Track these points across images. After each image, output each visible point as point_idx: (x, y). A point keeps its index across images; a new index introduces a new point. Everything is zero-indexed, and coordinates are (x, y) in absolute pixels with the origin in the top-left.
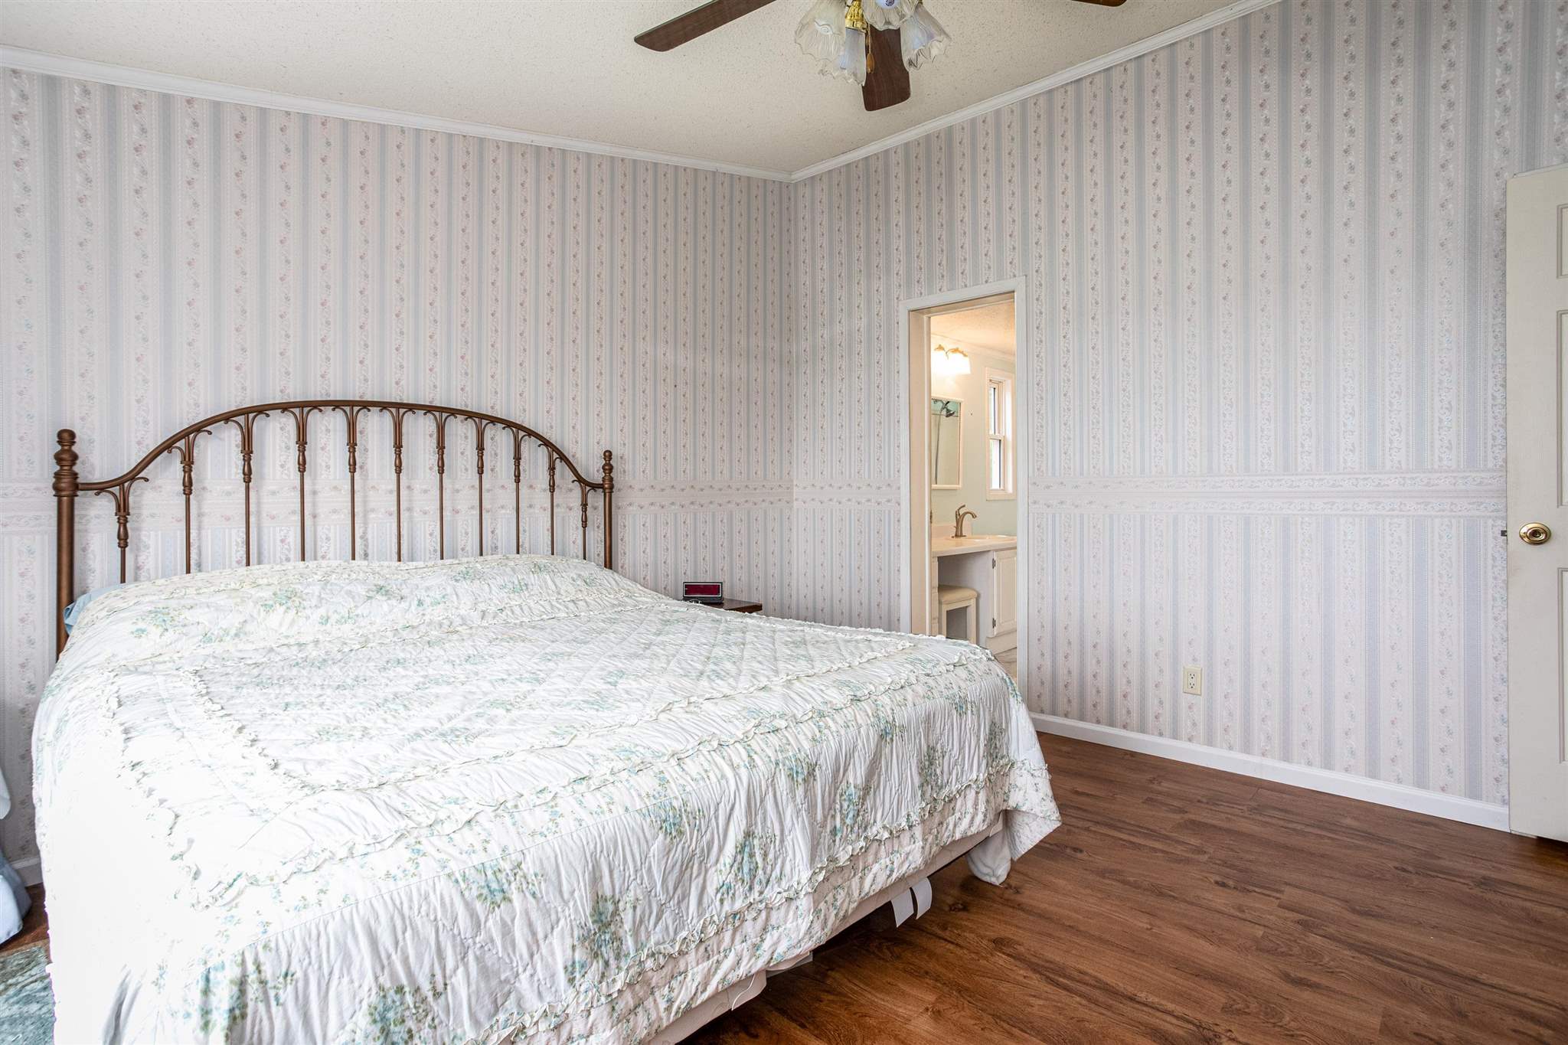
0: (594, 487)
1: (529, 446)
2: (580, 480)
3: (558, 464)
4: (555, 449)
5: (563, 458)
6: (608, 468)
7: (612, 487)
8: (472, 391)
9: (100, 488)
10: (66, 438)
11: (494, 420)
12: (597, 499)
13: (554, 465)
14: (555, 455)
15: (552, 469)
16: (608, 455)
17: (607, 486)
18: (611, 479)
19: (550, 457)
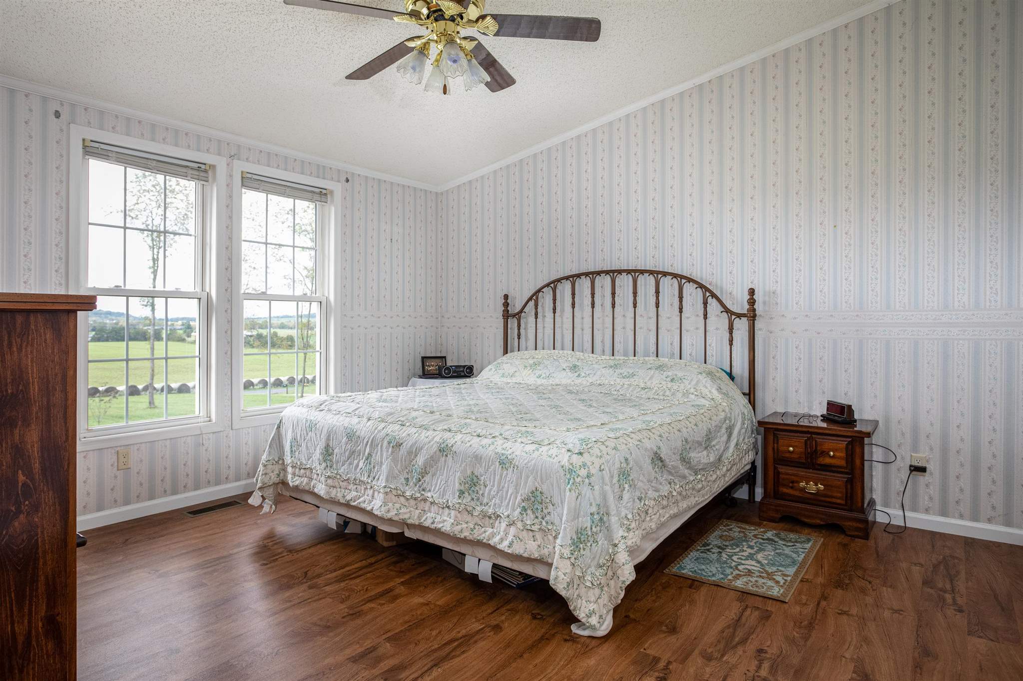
0: (739, 316)
1: (689, 288)
2: (727, 310)
3: (710, 300)
4: (707, 289)
5: (714, 295)
6: (752, 302)
7: (754, 316)
8: (659, 257)
9: (514, 316)
10: (506, 297)
11: (665, 274)
12: (741, 326)
13: (707, 300)
14: (708, 294)
15: (705, 303)
16: (752, 292)
17: (752, 316)
18: (754, 310)
19: (704, 296)
